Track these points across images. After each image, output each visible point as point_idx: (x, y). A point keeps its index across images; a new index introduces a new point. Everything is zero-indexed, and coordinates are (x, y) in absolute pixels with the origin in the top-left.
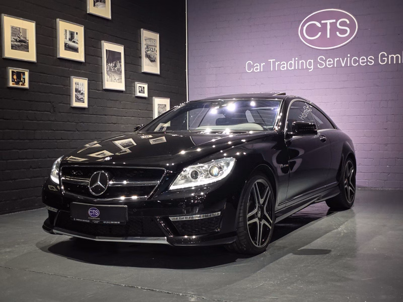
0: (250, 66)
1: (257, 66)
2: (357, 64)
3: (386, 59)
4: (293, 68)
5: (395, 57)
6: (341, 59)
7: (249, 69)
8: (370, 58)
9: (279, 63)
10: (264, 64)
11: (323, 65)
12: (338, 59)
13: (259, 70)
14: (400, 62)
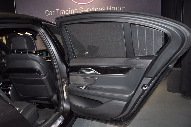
0: (47, 13)
1: (51, 12)
3: (110, 9)
4: (68, 13)
5: (114, 8)
6: (90, 9)
8: (103, 9)
9: (61, 11)
10: (54, 11)
12: (89, 9)
13: (52, 15)
14: (117, 10)
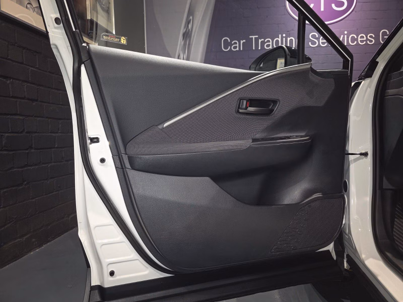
0: (227, 44)
1: (236, 43)
2: (356, 42)
7: (226, 48)
8: (370, 36)
9: (263, 40)
10: (244, 41)
11: (315, 43)
